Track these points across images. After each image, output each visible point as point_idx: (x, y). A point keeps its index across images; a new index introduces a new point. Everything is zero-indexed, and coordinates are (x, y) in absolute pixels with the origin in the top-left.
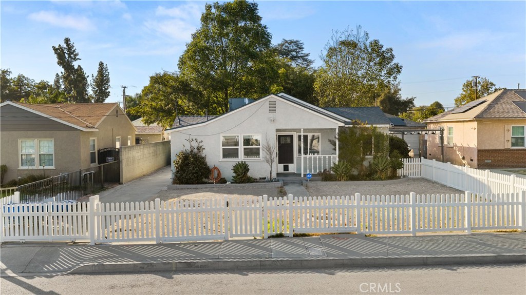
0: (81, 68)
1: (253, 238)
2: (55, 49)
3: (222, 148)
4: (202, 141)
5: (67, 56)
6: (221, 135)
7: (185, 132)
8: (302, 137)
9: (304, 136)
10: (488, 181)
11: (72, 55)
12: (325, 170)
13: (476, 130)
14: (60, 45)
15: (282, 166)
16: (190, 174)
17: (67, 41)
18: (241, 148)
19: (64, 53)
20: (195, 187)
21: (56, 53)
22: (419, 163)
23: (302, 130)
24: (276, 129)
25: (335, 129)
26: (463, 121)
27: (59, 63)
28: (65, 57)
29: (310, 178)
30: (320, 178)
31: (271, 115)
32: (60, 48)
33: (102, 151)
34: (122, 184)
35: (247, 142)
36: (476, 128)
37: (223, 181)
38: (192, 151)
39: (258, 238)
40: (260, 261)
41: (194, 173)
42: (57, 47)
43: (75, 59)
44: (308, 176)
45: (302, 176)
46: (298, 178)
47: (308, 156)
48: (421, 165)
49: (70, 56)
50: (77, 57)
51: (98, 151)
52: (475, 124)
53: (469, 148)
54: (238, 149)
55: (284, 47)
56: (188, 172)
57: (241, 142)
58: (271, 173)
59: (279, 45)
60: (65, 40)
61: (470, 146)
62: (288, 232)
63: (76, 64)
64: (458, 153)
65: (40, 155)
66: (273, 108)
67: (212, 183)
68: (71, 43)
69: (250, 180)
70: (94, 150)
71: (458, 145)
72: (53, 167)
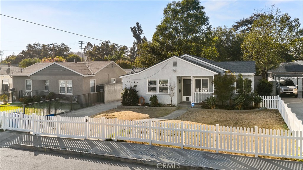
0: (145, 38)
2: (132, 29)
3: (148, 86)
4: (137, 83)
5: (137, 32)
6: (147, 79)
11: (140, 31)
12: (203, 101)
14: (134, 27)
15: (185, 97)
17: (137, 24)
18: (158, 87)
19: (136, 30)
21: (132, 31)
22: (276, 99)
23: (192, 76)
24: (177, 76)
25: (213, 76)
27: (134, 36)
28: (137, 33)
30: (201, 106)
31: (174, 68)
32: (135, 28)
33: (98, 86)
34: (105, 103)
37: (145, 104)
38: (131, 88)
39: (101, 140)
42: (133, 28)
43: (141, 33)
47: (195, 92)
48: (277, 101)
49: (139, 32)
50: (142, 32)
51: (97, 86)
54: (156, 87)
55: (254, 19)
57: (157, 83)
58: (171, 102)
59: (250, 17)
60: (137, 23)
62: (114, 138)
63: (142, 36)
65: (67, 88)
66: (175, 64)
67: (139, 106)
68: (140, 25)
69: (160, 105)
70: (94, 85)
72: (72, 94)
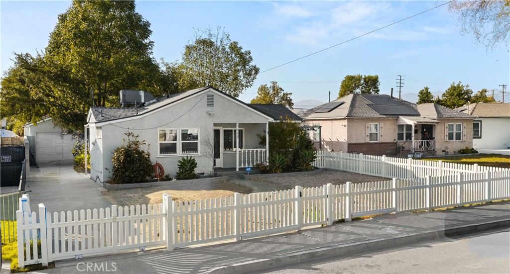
1: (320, 226)
3: (159, 143)
6: (159, 129)
7: (118, 125)
8: (237, 132)
9: (239, 131)
10: (411, 167)
13: (347, 127)
16: (135, 171)
18: (179, 143)
20: (139, 186)
23: (238, 124)
24: (214, 124)
25: (266, 124)
26: (332, 120)
29: (249, 171)
30: (257, 171)
31: (209, 109)
35: (185, 136)
36: (346, 125)
37: (168, 179)
38: (130, 147)
40: (366, 243)
41: (141, 170)
44: (248, 169)
45: (238, 170)
46: (233, 172)
47: (243, 150)
52: (345, 122)
53: (338, 142)
54: (176, 144)
56: (133, 169)
57: (179, 137)
61: (340, 141)
64: (326, 147)
66: (211, 102)
67: (157, 181)
71: (325, 140)
